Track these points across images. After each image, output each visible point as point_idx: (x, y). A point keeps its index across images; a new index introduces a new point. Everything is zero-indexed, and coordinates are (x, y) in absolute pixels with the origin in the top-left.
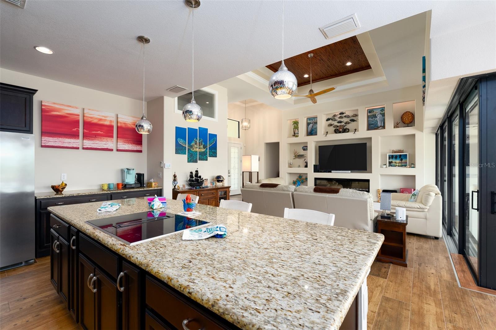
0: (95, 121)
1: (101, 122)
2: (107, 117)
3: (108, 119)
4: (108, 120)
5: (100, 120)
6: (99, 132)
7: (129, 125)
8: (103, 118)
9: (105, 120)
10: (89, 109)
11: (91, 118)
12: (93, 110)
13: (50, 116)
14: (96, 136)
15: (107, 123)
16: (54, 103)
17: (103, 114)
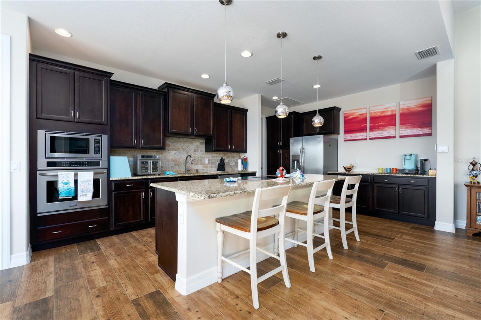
0: (378, 115)
1: (384, 114)
2: (388, 108)
3: (389, 109)
4: (390, 111)
5: (383, 112)
6: (382, 123)
7: (413, 109)
8: (385, 110)
9: (387, 111)
10: (373, 106)
11: (375, 113)
12: (376, 106)
13: (348, 120)
14: (379, 127)
15: (389, 113)
16: (350, 110)
17: (385, 107)
